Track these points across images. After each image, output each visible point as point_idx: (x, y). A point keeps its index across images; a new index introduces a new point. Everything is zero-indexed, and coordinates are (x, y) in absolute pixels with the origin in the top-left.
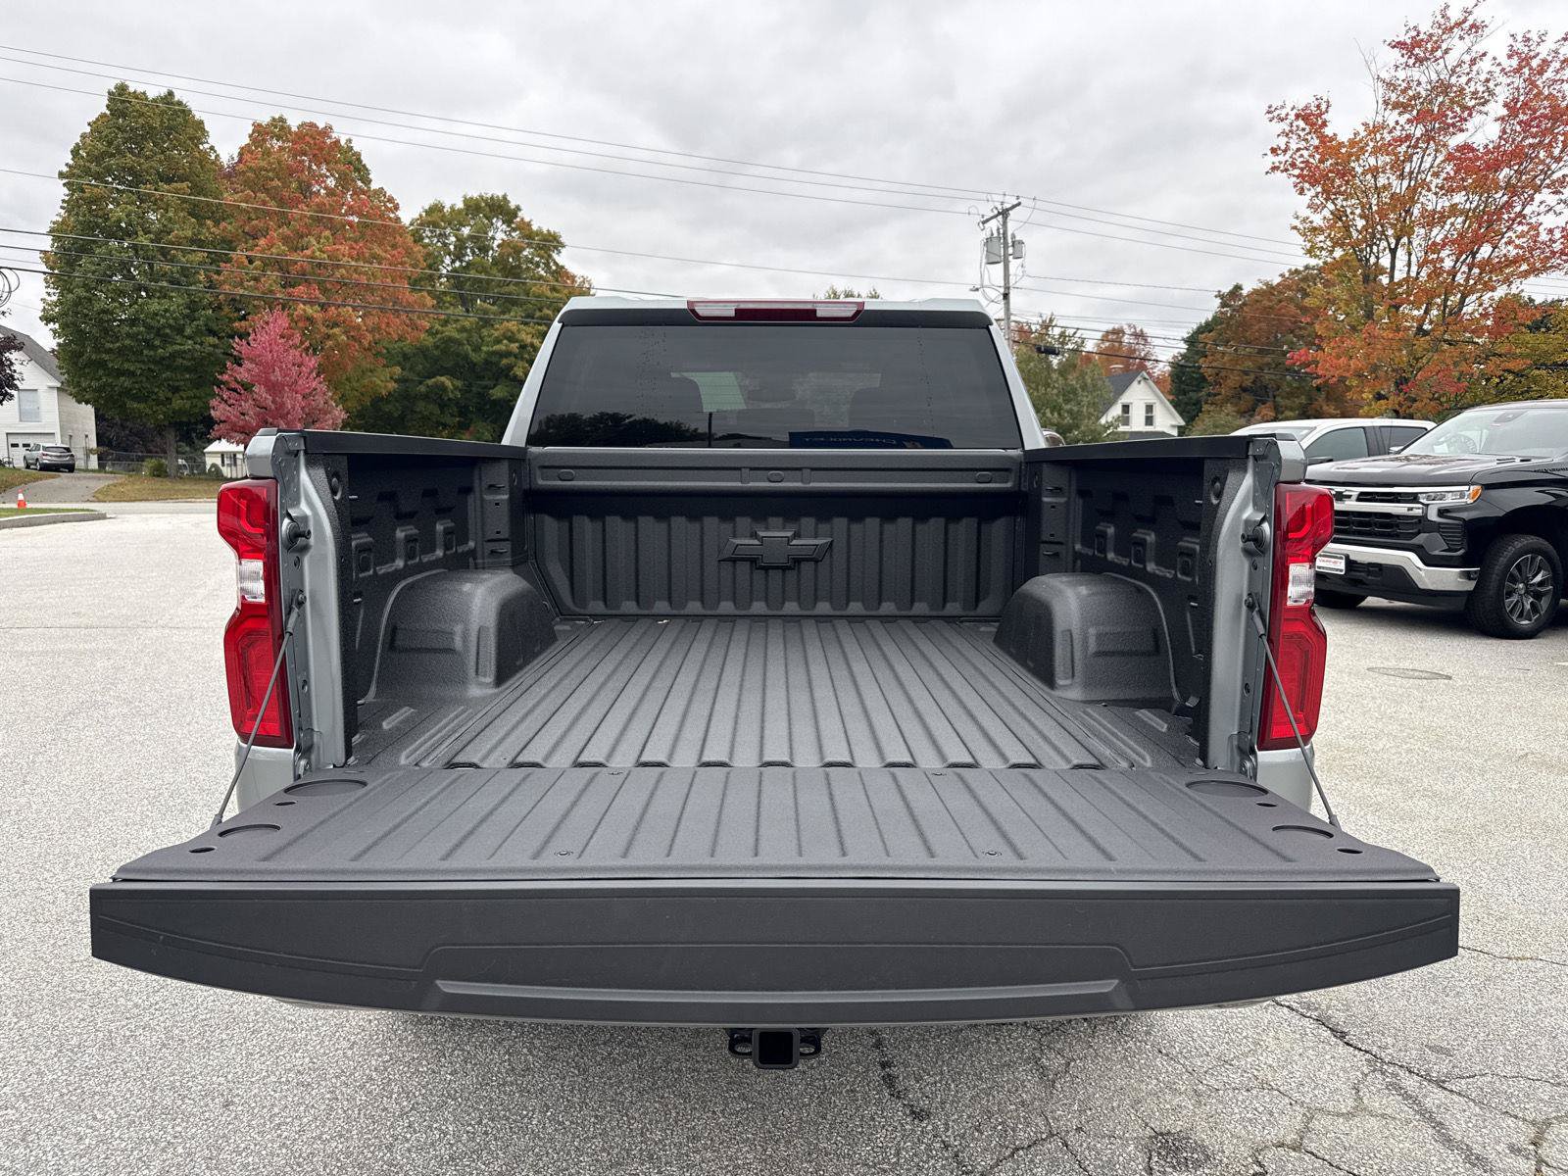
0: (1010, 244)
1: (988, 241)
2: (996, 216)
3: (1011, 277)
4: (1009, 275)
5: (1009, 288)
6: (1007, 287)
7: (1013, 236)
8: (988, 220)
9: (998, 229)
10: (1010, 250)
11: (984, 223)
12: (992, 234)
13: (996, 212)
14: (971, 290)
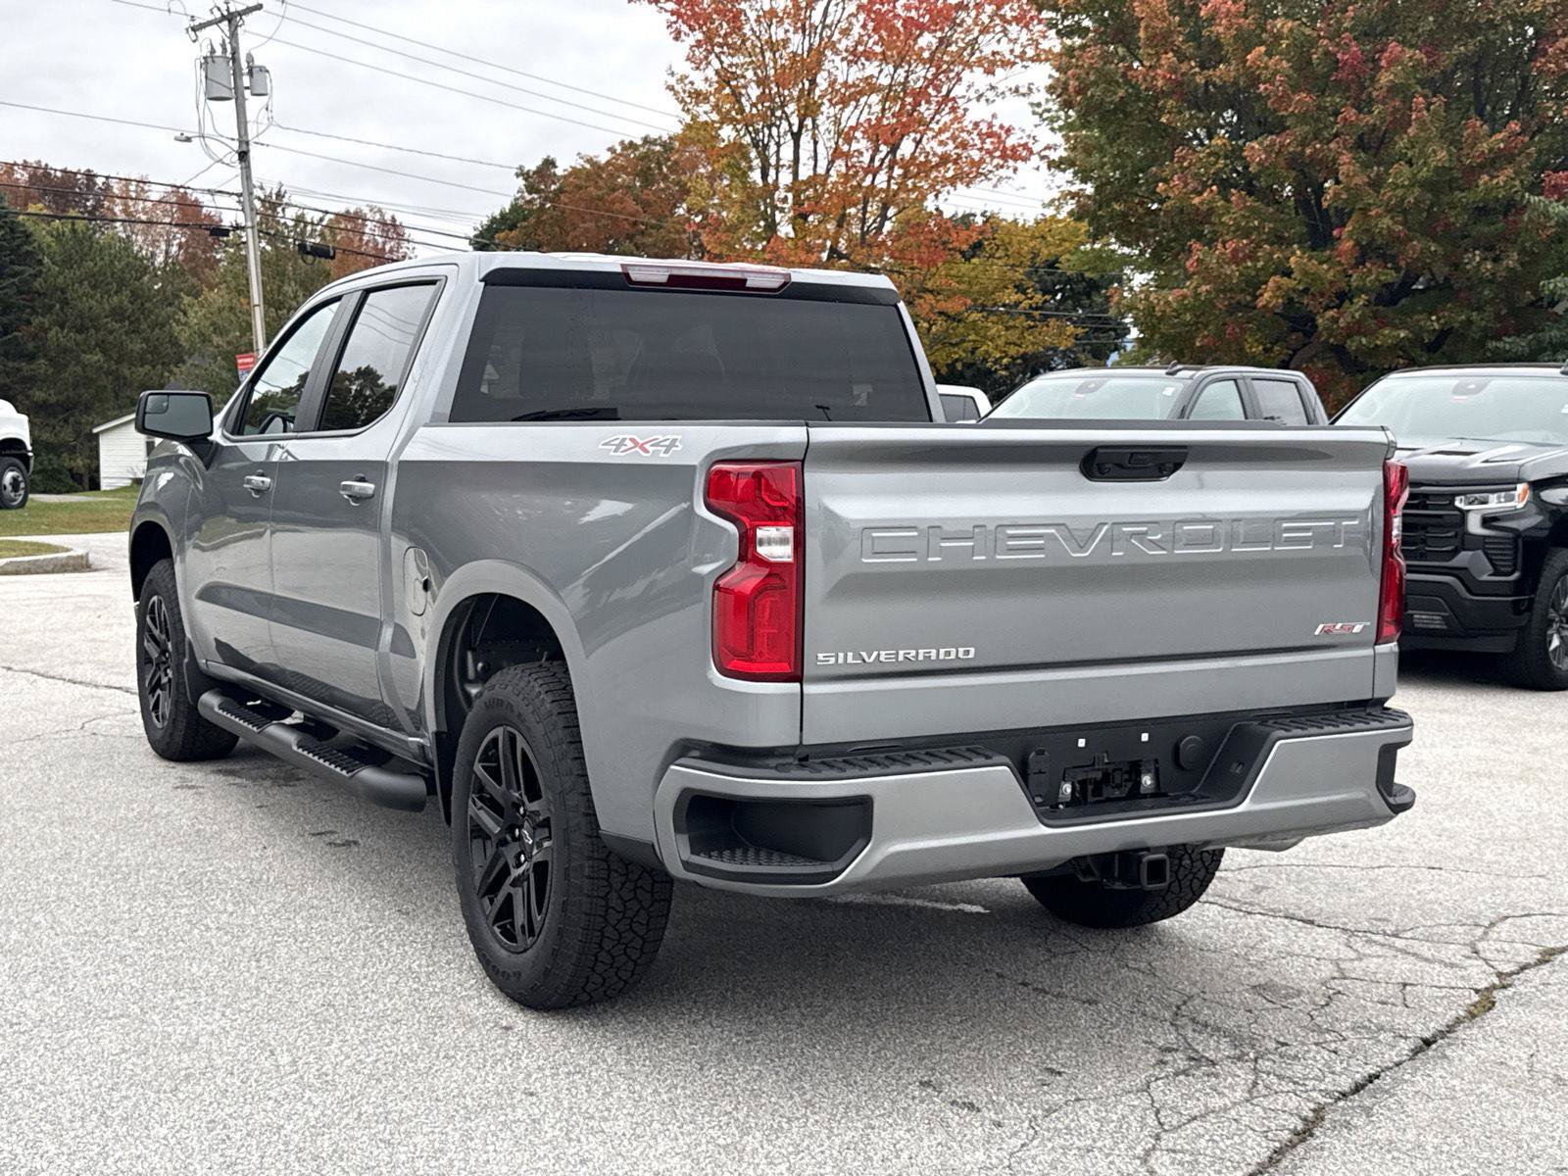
0: (245, 71)
1: (208, 61)
2: (217, 22)
3: (249, 126)
4: (246, 122)
5: (247, 143)
6: (244, 141)
7: (250, 58)
8: (202, 26)
9: (223, 45)
10: (246, 81)
11: (194, 29)
12: (213, 51)
13: (218, 15)
14: (176, 139)
